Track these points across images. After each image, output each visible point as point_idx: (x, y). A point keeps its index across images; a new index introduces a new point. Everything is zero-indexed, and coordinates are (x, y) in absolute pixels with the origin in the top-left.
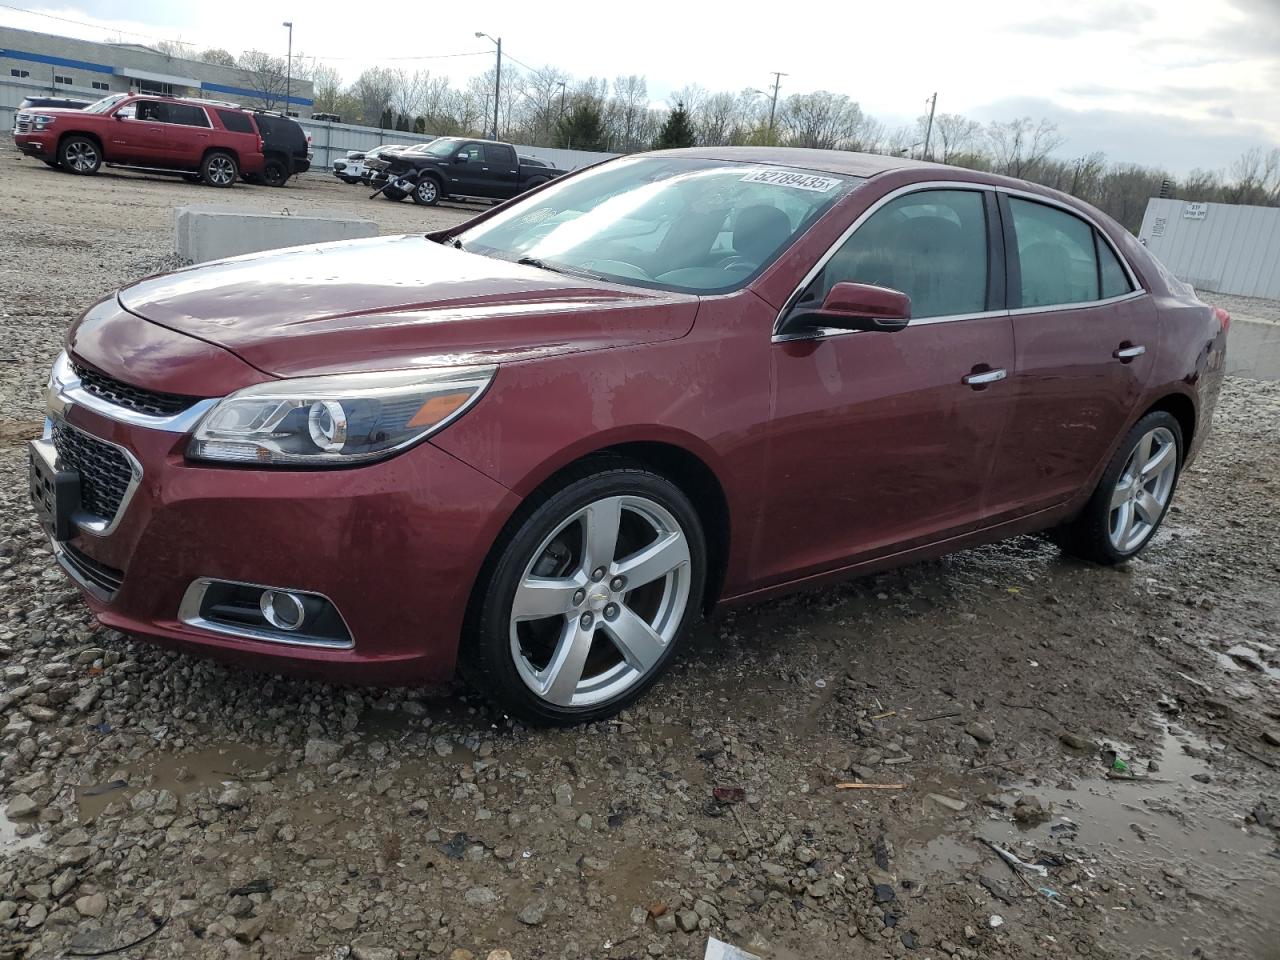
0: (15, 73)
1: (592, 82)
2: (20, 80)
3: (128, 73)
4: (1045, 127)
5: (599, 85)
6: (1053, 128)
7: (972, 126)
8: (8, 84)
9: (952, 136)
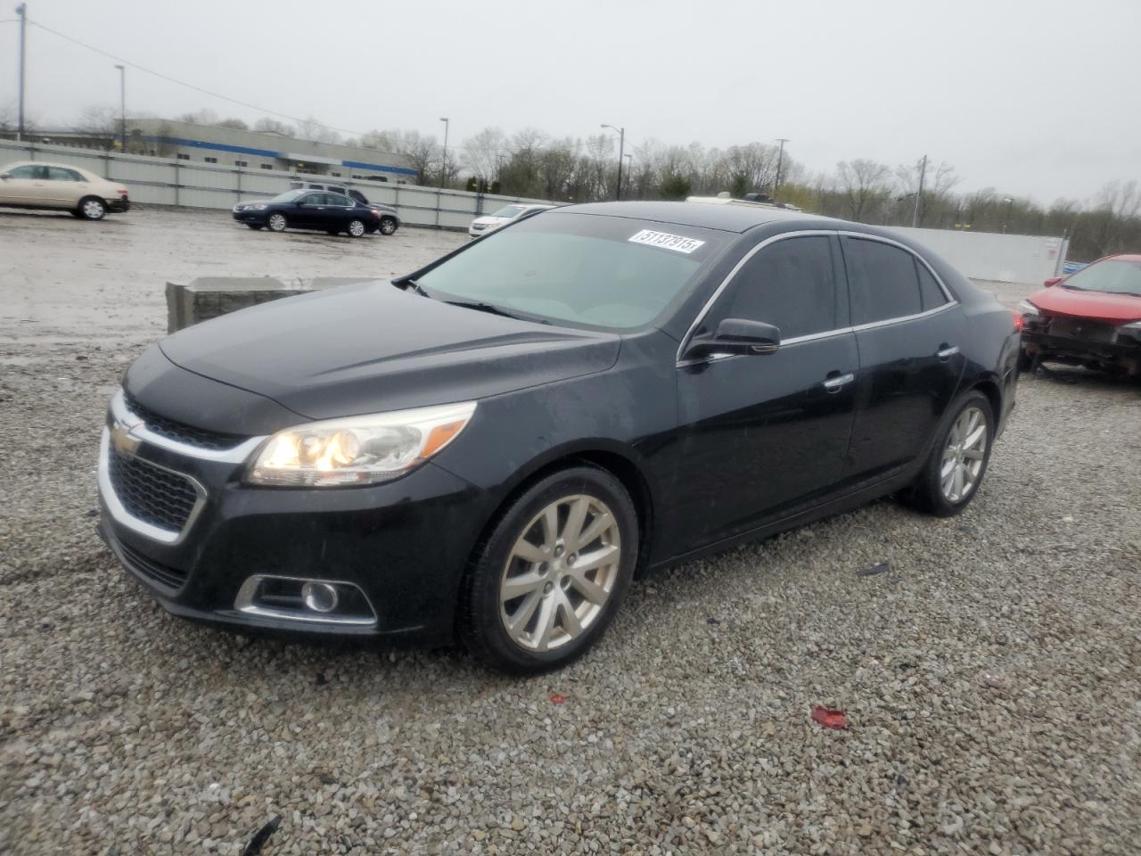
0: (208, 160)
1: (568, 140)
2: (211, 165)
3: (292, 156)
4: (944, 168)
5: (574, 142)
6: (951, 169)
7: (883, 169)
8: (204, 169)
9: (866, 177)
